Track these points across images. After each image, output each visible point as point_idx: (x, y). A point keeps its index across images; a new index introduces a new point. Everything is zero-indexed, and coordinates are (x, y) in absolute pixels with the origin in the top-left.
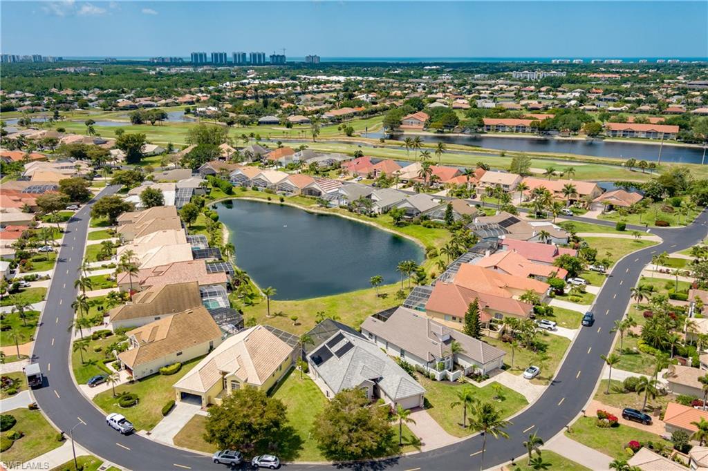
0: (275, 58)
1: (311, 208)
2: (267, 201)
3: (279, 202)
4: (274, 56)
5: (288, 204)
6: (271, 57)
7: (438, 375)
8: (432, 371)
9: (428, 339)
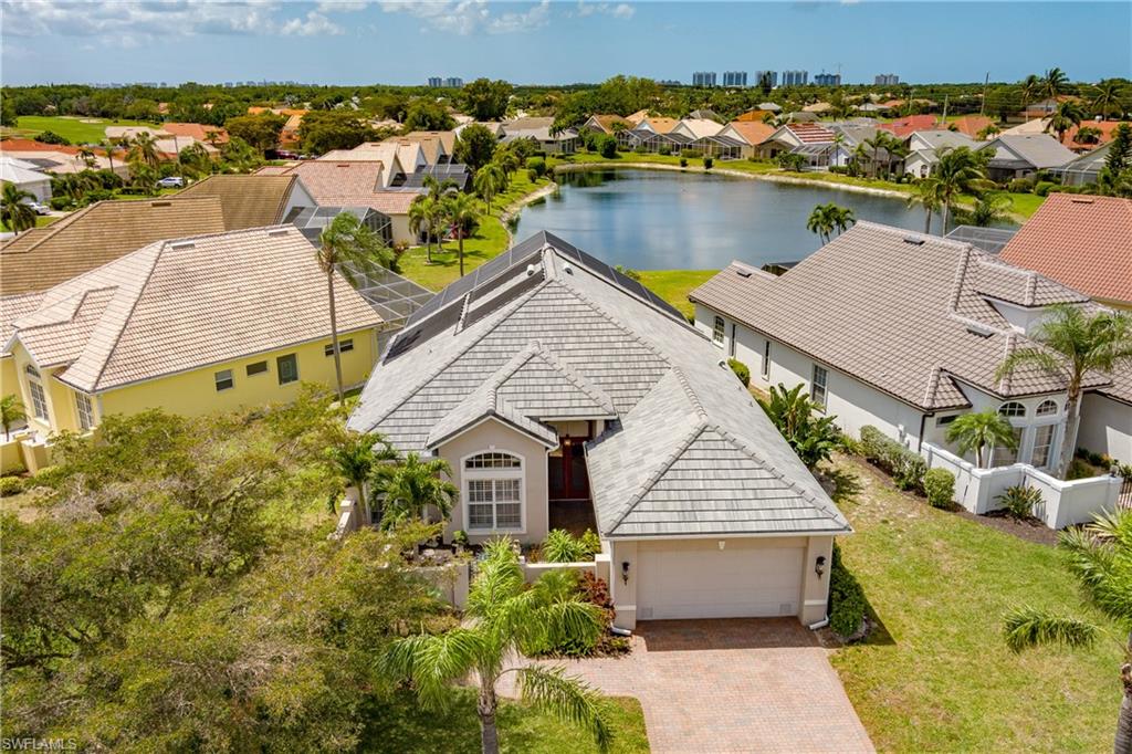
0: (823, 80)
1: (764, 174)
2: (679, 168)
3: (702, 169)
4: (822, 76)
5: (721, 171)
6: (816, 77)
7: (971, 482)
8: (942, 460)
9: (953, 316)
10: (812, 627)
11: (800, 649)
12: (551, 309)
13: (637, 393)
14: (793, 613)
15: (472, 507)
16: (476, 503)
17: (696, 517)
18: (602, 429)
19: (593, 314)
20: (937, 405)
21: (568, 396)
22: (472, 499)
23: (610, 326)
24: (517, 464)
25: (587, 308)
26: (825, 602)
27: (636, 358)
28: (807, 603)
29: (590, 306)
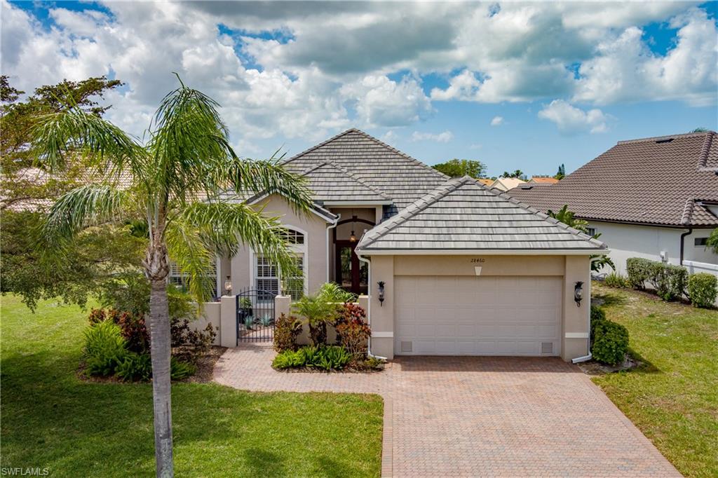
9: (703, 169)
10: (575, 360)
11: (561, 374)
12: (349, 147)
13: (416, 196)
14: (556, 354)
15: (259, 282)
16: (263, 278)
17: (451, 238)
18: (381, 218)
19: (384, 149)
20: (693, 223)
21: (351, 188)
22: (260, 275)
23: (398, 156)
24: (301, 240)
25: (379, 146)
26: (587, 335)
27: (417, 175)
28: (568, 335)
29: (381, 145)
